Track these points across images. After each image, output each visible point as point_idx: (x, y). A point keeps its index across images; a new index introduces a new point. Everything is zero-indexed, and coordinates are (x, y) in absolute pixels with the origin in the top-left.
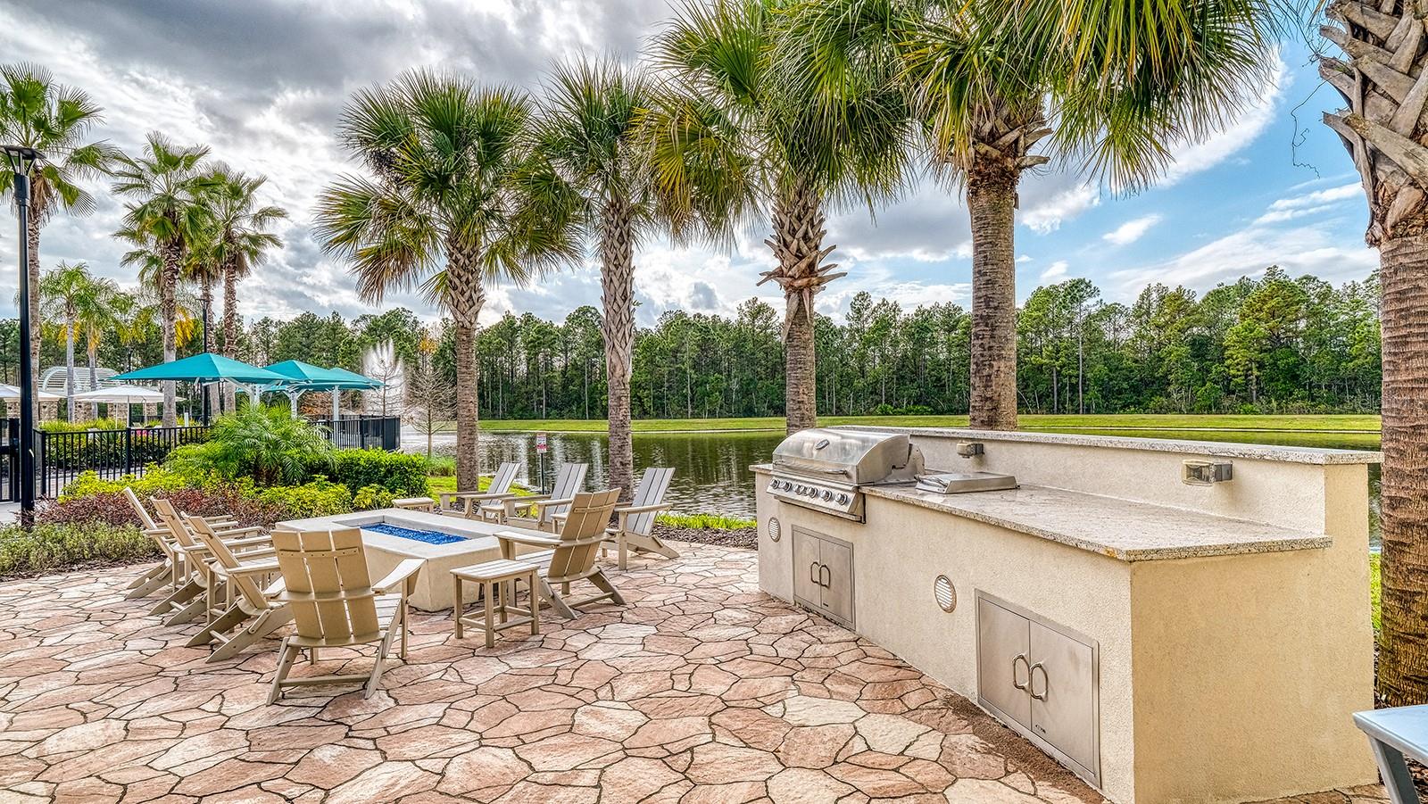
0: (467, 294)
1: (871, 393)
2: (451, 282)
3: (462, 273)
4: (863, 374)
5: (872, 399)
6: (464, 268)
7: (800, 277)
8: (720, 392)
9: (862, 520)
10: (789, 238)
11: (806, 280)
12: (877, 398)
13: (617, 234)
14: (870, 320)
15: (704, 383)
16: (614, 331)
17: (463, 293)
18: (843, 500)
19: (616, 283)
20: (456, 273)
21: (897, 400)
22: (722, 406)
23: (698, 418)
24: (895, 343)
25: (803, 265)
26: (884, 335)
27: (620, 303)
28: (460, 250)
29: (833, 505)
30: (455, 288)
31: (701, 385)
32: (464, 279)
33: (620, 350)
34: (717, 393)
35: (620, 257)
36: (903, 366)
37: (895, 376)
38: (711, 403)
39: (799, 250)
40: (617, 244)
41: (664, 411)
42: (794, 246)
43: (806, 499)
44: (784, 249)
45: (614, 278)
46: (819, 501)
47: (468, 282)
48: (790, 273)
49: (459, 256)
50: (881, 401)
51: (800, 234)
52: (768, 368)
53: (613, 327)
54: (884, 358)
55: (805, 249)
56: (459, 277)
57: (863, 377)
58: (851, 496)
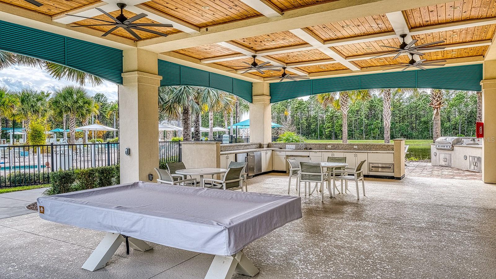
0: (346, 106)
1: (454, 129)
2: (342, 104)
3: (345, 102)
4: (449, 120)
5: (454, 132)
6: (345, 100)
7: (437, 105)
8: (378, 129)
9: (453, 150)
10: (435, 97)
11: (439, 106)
12: (456, 131)
13: (388, 93)
14: (453, 95)
15: (371, 124)
16: (387, 116)
17: (345, 106)
18: (450, 147)
19: (388, 105)
20: (343, 102)
21: (467, 132)
22: (379, 135)
23: (368, 140)
24: (466, 106)
25: (438, 103)
26: (461, 102)
27: (388, 109)
28: (345, 96)
29: (448, 148)
30: (343, 105)
31: (369, 125)
32: (345, 103)
33: (388, 120)
34: (377, 129)
35: (388, 98)
36: (471, 116)
37: (466, 121)
38: (374, 133)
39: (437, 100)
40: (388, 96)
41: (352, 137)
42: (436, 99)
43: (443, 148)
44: (434, 99)
45: (387, 103)
46: (446, 148)
47: (346, 104)
48: (435, 104)
49: (344, 98)
50: (459, 133)
51: (437, 96)
52: (400, 118)
53: (386, 115)
54: (461, 113)
55: (439, 99)
56: (344, 102)
57: (449, 122)
58: (451, 146)
